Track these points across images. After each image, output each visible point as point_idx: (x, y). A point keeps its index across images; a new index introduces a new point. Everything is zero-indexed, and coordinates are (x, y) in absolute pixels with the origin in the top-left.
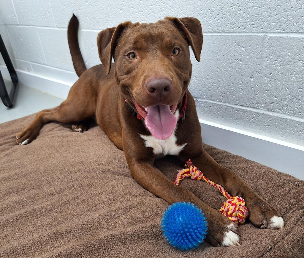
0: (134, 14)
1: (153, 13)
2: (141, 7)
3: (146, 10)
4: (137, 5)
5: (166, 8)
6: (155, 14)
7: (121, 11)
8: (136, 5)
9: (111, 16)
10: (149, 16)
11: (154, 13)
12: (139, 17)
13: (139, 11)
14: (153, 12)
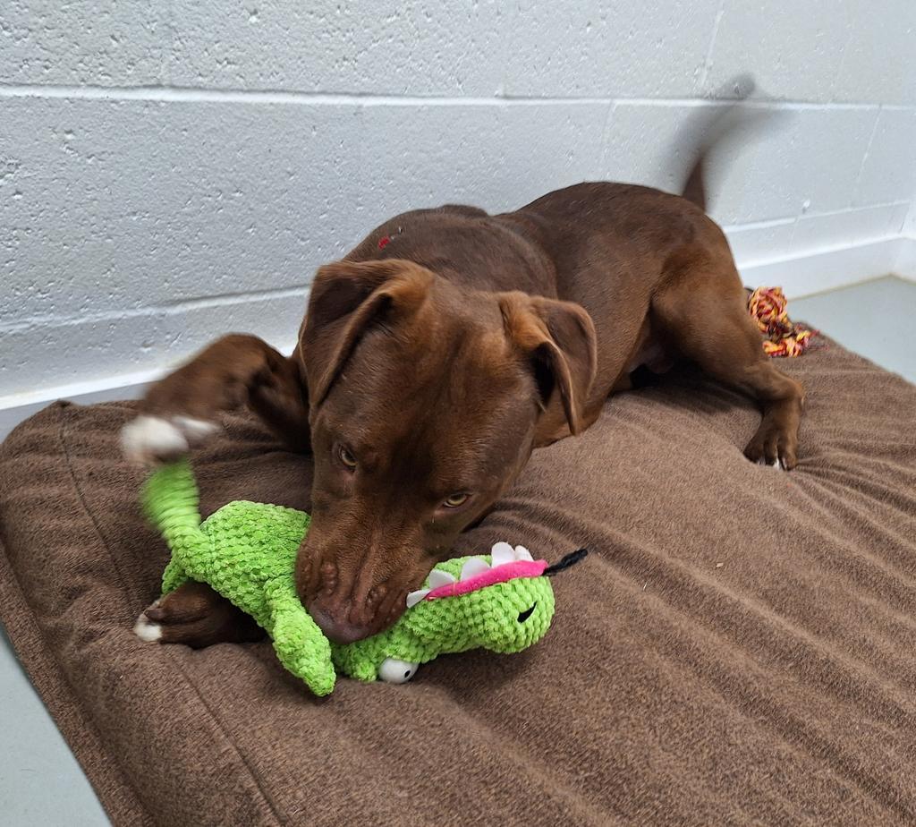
0: (313, 37)
1: (390, 41)
2: (348, 16)
3: (366, 27)
4: (334, 8)
5: (435, 30)
6: (397, 45)
7: (254, 19)
8: (329, 8)
9: (192, 33)
10: (375, 48)
11: (394, 41)
12: (333, 46)
13: (339, 29)
14: (391, 37)
